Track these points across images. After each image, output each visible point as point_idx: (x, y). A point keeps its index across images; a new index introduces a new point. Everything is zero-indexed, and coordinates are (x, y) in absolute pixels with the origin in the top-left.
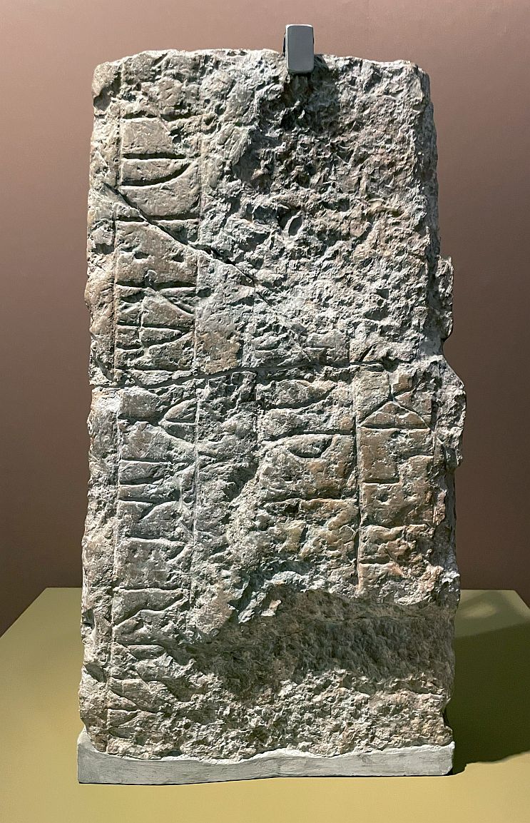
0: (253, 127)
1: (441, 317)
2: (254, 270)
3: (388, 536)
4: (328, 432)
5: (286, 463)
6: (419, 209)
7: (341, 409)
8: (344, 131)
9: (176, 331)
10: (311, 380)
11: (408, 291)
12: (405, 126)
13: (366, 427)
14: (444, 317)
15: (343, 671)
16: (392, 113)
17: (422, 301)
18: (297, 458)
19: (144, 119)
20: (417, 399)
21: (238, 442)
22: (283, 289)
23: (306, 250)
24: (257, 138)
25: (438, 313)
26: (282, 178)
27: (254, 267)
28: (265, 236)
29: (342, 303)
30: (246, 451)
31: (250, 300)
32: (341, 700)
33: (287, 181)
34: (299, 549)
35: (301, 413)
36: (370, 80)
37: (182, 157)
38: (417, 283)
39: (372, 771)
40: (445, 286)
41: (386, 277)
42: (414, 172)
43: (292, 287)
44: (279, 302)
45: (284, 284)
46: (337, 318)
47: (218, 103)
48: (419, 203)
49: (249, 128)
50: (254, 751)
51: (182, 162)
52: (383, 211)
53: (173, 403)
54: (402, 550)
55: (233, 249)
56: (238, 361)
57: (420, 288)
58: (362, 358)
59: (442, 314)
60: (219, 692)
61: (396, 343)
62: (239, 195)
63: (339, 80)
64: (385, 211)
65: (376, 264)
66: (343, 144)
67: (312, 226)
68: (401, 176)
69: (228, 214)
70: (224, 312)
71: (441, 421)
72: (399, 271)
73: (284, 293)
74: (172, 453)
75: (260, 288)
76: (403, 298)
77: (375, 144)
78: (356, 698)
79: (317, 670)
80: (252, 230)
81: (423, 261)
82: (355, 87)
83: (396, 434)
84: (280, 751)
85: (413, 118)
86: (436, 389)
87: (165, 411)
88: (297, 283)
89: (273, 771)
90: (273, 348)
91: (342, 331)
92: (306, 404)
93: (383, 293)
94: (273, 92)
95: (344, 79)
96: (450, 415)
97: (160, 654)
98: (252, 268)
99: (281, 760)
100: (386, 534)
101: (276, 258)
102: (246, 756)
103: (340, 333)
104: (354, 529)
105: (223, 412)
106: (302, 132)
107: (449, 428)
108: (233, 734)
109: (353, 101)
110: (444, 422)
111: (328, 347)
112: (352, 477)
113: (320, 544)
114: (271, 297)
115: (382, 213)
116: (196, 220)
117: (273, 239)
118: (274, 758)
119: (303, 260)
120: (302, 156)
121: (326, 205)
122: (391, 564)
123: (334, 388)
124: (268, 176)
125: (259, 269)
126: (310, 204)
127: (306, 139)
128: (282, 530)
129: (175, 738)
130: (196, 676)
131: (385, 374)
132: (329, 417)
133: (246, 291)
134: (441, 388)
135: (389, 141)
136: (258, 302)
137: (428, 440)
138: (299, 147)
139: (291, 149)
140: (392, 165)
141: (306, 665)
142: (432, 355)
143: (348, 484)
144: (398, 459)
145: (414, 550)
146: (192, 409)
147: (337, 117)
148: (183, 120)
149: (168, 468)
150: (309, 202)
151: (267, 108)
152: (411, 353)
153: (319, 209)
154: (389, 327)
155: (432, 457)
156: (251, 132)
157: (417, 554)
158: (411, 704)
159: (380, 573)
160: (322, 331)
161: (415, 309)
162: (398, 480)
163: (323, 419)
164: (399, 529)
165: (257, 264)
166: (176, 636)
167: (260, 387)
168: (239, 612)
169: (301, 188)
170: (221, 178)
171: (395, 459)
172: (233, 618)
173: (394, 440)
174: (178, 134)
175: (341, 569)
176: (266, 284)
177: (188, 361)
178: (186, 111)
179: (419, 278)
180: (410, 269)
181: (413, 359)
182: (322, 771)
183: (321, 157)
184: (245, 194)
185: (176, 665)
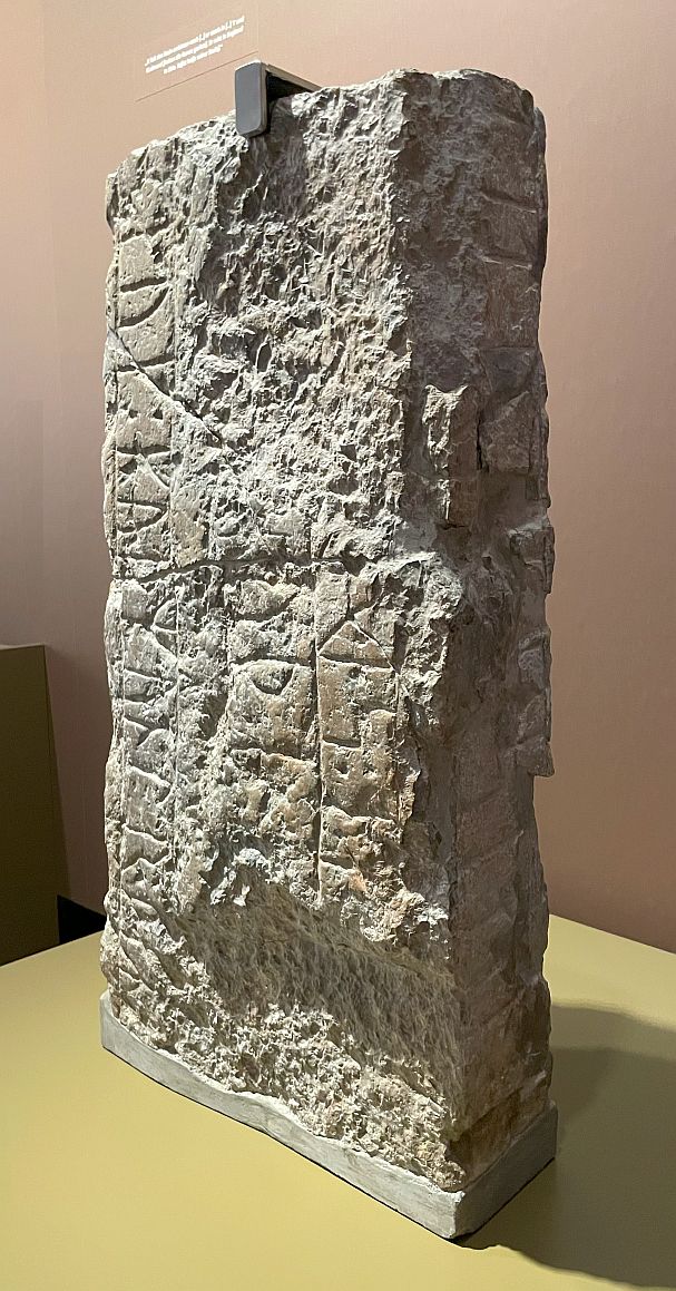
0: (212, 225)
1: (433, 488)
2: (221, 425)
3: (347, 827)
4: (289, 659)
5: (246, 697)
6: (396, 313)
7: (301, 626)
8: (314, 205)
9: (157, 510)
10: (273, 581)
11: (378, 447)
12: (380, 179)
13: (325, 656)
14: (438, 489)
15: (330, 1017)
16: (363, 164)
17: (396, 463)
18: (258, 692)
19: (135, 238)
20: (378, 620)
21: (208, 661)
22: (249, 449)
23: (274, 391)
24: (219, 241)
25: (426, 482)
26: (248, 291)
27: (221, 420)
28: (232, 376)
29: (306, 468)
30: (215, 674)
31: (214, 467)
32: (328, 1059)
33: (255, 293)
34: (258, 820)
35: (263, 629)
36: (343, 118)
37: (163, 280)
38: (389, 434)
39: (359, 1181)
40: (437, 439)
41: (353, 426)
42: (390, 253)
43: (259, 446)
44: (244, 468)
45: (250, 443)
46: (299, 492)
47: (185, 199)
48: (397, 303)
49: (206, 228)
50: (243, 1085)
51: (162, 287)
52: (352, 322)
53: (159, 602)
54: (363, 853)
55: (198, 397)
56: (204, 551)
57: (391, 442)
58: (322, 552)
59: (433, 483)
60: (208, 990)
61: (365, 530)
62: (205, 323)
63: (308, 129)
64: (355, 322)
65: (343, 407)
66: (312, 225)
67: (280, 356)
68: (376, 262)
69: (195, 351)
70: (191, 484)
71: (412, 659)
72: (368, 416)
73: (248, 457)
74: (160, 667)
75: (227, 450)
76: (371, 459)
77: (346, 218)
78: (345, 1064)
79: (305, 1005)
80: (218, 369)
81: (396, 397)
82: (325, 135)
83: (355, 672)
84: (270, 1099)
85: (388, 163)
86: (408, 606)
87: (154, 611)
88: (263, 441)
89: (260, 1123)
90: (232, 534)
91: (302, 511)
92: (267, 615)
93: (349, 451)
94: (229, 170)
95: (315, 124)
96: (423, 650)
97: (153, 918)
98: (218, 422)
99: (267, 1110)
100: (346, 823)
101: (243, 405)
102: (234, 1088)
103: (299, 514)
104: (314, 807)
105: (197, 619)
106: (268, 219)
107: (423, 671)
108: (223, 1052)
109: (322, 156)
110: (416, 660)
111: (285, 535)
112: (312, 731)
113: (279, 819)
114: (236, 462)
115: (352, 326)
116: (171, 363)
117: (241, 379)
118: (261, 1106)
119: (272, 406)
120: (269, 254)
121: (295, 322)
122: (352, 871)
123: (295, 595)
124: (234, 291)
125: (226, 423)
126: (277, 323)
127: (272, 228)
128: (243, 789)
129: (168, 1029)
130: (187, 959)
131: (344, 577)
132: (289, 636)
133: (213, 453)
134: (419, 606)
135: (362, 209)
136: (223, 469)
137: (390, 686)
138: (265, 242)
139: (255, 247)
140: (364, 246)
141: (293, 992)
142: (418, 552)
143: (307, 739)
144: (360, 711)
145: (379, 858)
146: (173, 612)
147: (304, 188)
148: (164, 231)
149: (158, 686)
150: (277, 319)
151: (226, 193)
152: (377, 547)
153: (288, 330)
154: (356, 505)
155: (394, 715)
156: (212, 233)
157: (385, 865)
158: (403, 1102)
159: (340, 881)
160: (281, 511)
161: (390, 477)
162: (358, 744)
163: (284, 639)
164: (361, 819)
165: (223, 416)
166: (164, 900)
167: (228, 589)
168: (212, 889)
169: (270, 301)
170: (187, 302)
171: (355, 710)
172: (204, 895)
173: (353, 681)
174: (159, 251)
175: (299, 861)
176: (231, 444)
177: (166, 549)
178: (163, 219)
179: (392, 425)
180: (379, 412)
181: (381, 556)
182: (306, 1150)
183: (290, 251)
184: (211, 320)
185: (167, 938)
